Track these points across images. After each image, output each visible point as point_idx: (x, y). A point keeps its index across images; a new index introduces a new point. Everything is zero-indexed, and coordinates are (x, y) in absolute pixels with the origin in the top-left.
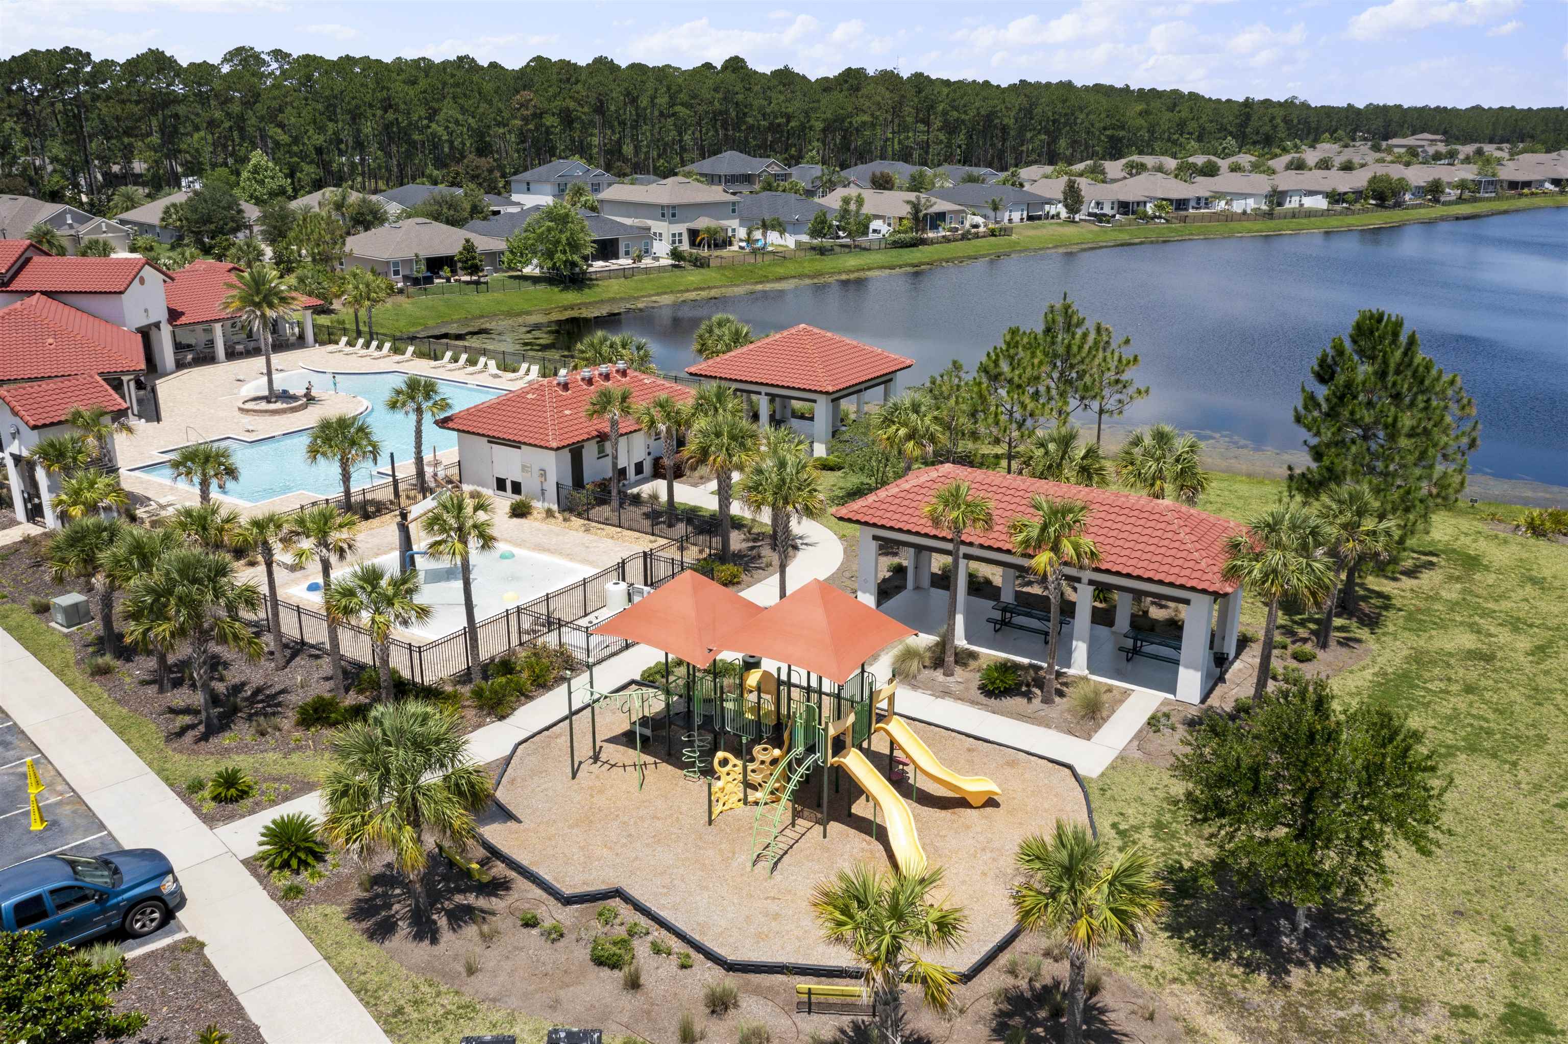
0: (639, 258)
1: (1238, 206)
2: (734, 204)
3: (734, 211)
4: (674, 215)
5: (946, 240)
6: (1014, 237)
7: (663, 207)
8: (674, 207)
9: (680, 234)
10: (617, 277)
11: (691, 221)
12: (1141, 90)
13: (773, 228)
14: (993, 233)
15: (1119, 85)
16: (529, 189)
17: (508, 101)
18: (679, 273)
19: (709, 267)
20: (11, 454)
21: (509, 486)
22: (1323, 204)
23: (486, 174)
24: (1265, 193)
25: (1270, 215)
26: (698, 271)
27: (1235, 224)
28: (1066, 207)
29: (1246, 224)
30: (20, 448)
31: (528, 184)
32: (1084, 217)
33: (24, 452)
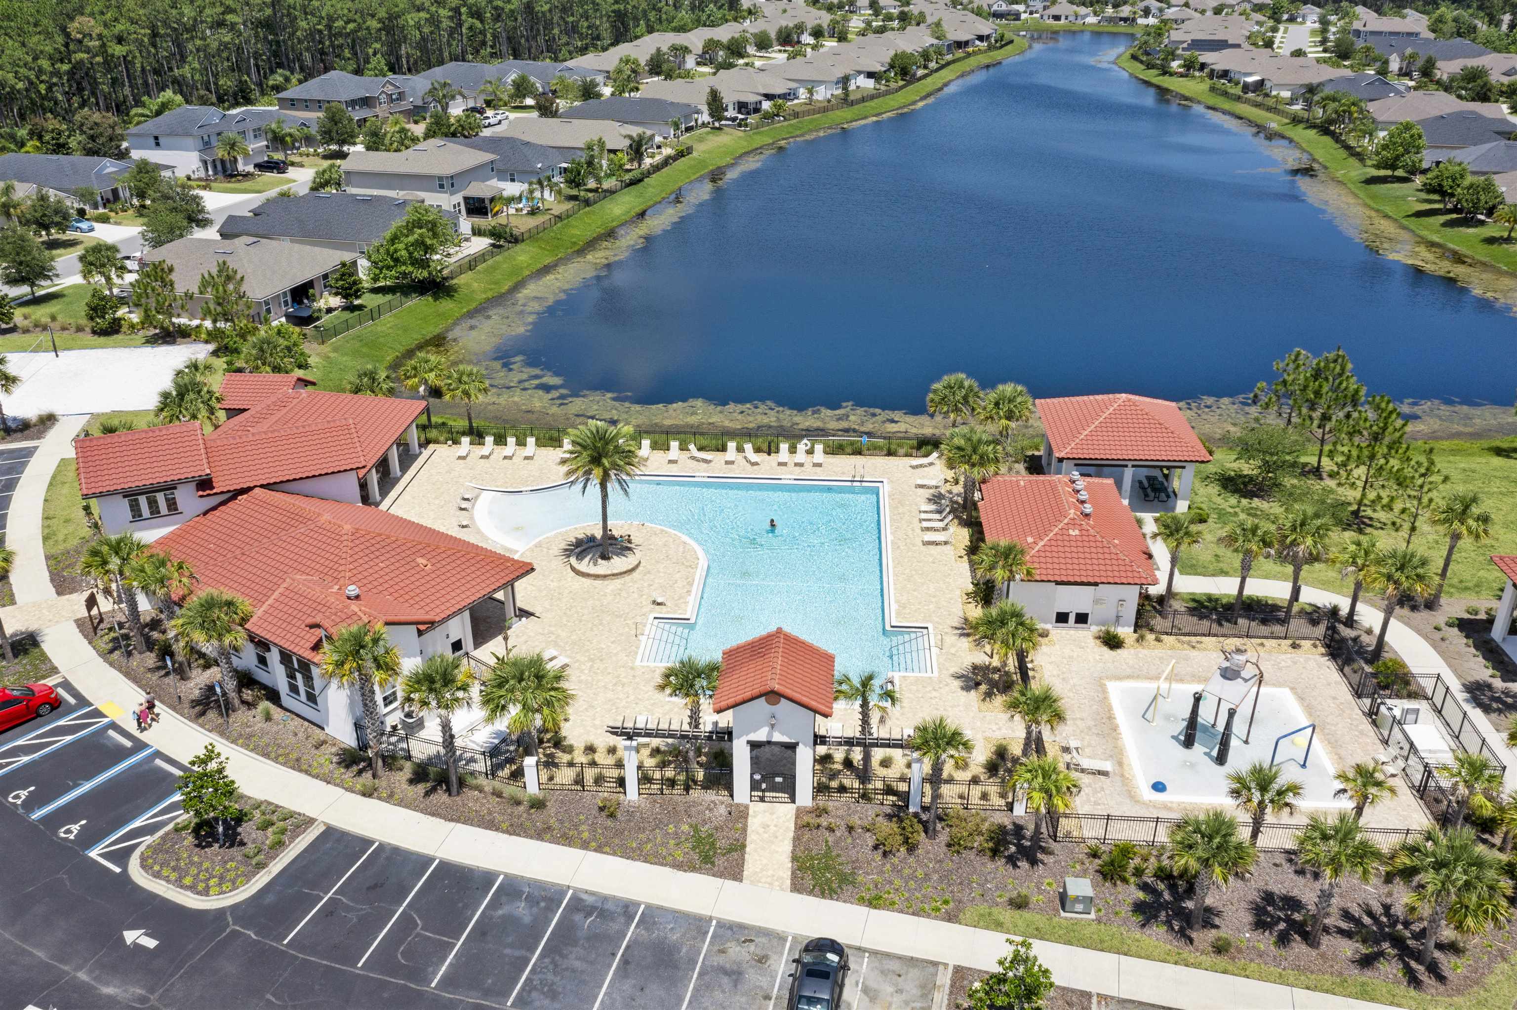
0: (460, 245)
1: (820, 94)
2: (492, 162)
3: (493, 170)
4: (453, 185)
5: (655, 169)
6: (695, 154)
7: (440, 178)
8: (452, 177)
9: (459, 204)
10: (463, 272)
11: (467, 189)
14: (682, 154)
16: (158, 144)
17: (64, 30)
18: (506, 254)
19: (523, 241)
20: (748, 742)
21: (1072, 618)
22: (870, 84)
23: (110, 131)
24: (835, 80)
25: (846, 101)
26: (519, 247)
27: (831, 114)
28: (711, 115)
29: (838, 113)
30: (770, 734)
31: (156, 138)
32: (723, 122)
33: (778, 737)
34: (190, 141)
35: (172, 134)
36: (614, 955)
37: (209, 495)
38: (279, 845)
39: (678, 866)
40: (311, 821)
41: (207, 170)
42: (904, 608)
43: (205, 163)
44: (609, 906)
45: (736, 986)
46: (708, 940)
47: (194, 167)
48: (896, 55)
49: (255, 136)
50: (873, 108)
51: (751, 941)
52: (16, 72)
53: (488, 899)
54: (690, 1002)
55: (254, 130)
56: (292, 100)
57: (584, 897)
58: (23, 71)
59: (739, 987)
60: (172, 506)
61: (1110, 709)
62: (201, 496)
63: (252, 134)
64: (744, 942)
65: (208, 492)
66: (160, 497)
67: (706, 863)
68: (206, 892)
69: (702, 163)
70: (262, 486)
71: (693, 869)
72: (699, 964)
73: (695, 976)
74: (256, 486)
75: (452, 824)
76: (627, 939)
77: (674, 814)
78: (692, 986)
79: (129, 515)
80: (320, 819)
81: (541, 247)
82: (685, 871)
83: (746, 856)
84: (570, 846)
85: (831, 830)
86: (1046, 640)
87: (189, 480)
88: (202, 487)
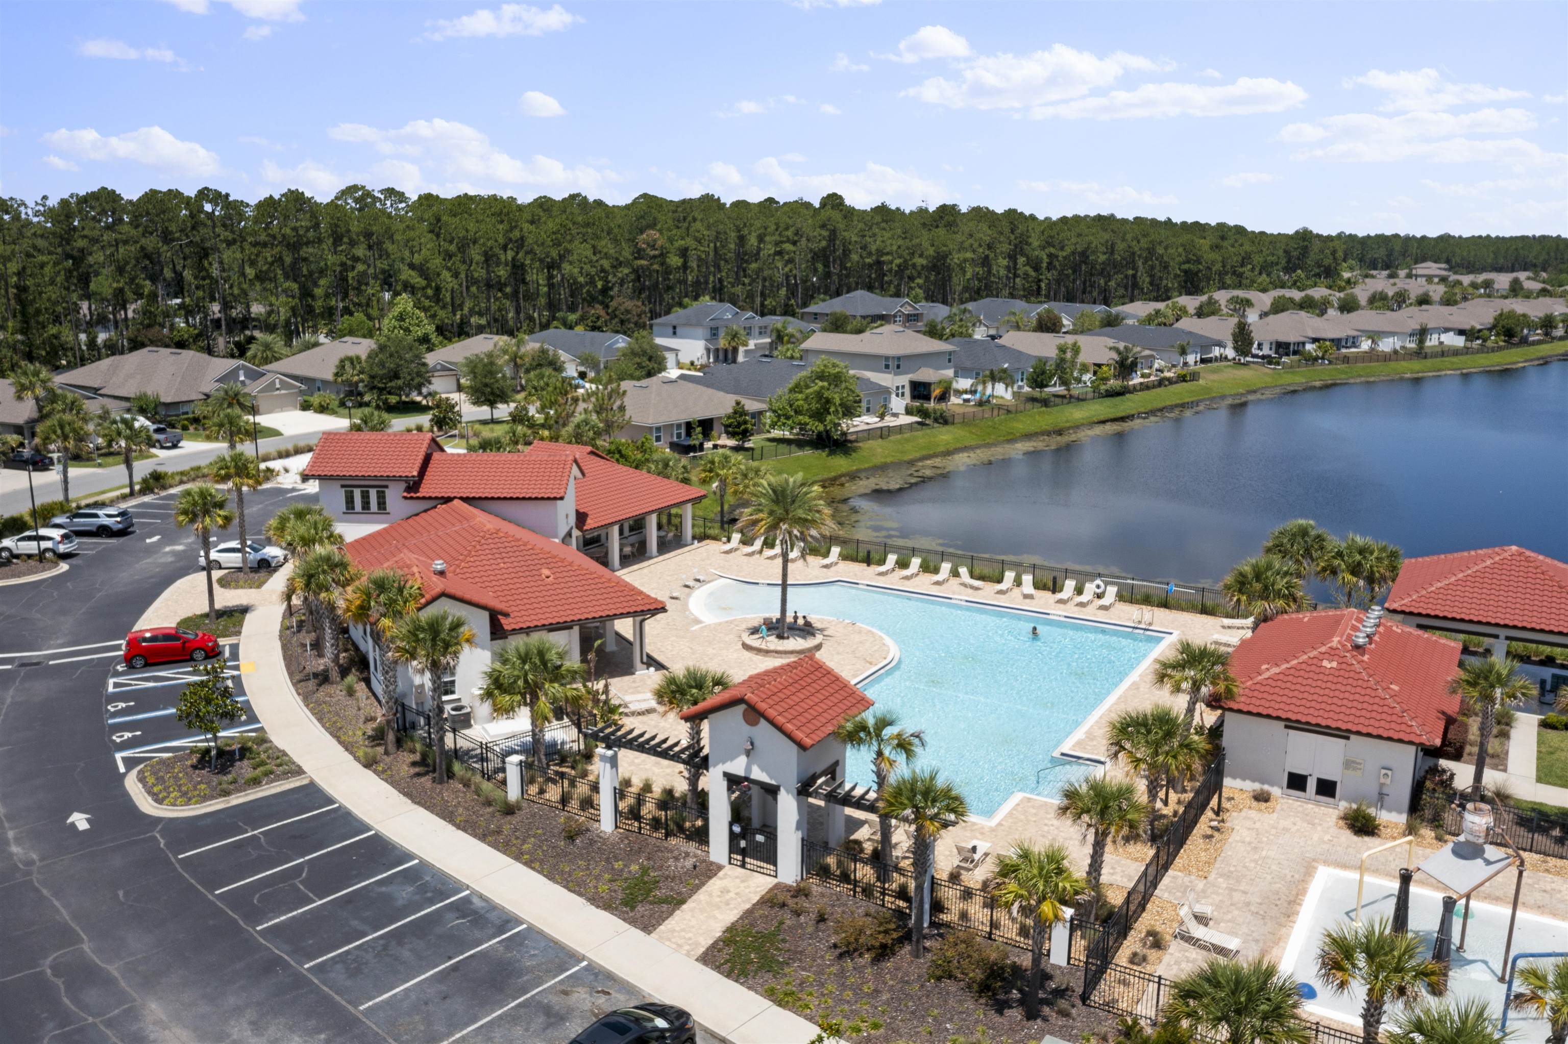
0: (882, 417)
1: (1387, 345)
2: (950, 353)
3: (950, 361)
4: (898, 367)
5: (1145, 387)
6: (1201, 382)
7: (887, 358)
8: (899, 358)
9: (903, 387)
10: (874, 438)
11: (913, 372)
12: (1184, 224)
13: (1000, 380)
14: (1182, 379)
15: (1162, 218)
16: (675, 333)
17: (632, 240)
18: (928, 431)
19: (953, 423)
20: (726, 775)
21: (1312, 785)
22: (1459, 341)
23: (636, 318)
24: (1409, 331)
25: (1420, 353)
26: (945, 429)
27: (1393, 364)
28: (1236, 349)
29: (1404, 364)
30: (748, 768)
31: (674, 328)
32: (1249, 359)
33: (758, 774)
34: (700, 331)
35: (688, 324)
36: (450, 958)
37: (411, 498)
38: (255, 782)
39: (596, 900)
40: (300, 771)
41: (709, 358)
42: (1092, 740)
43: (708, 350)
44: (492, 916)
45: (544, 1029)
46: (562, 977)
47: (699, 355)
48: (1501, 315)
49: (760, 333)
50: (1453, 363)
51: (609, 993)
52: (582, 268)
53: (385, 875)
54: (482, 1026)
55: (760, 328)
56: (816, 314)
57: (475, 900)
58: (587, 267)
59: (549, 1031)
60: (382, 505)
61: (1302, 892)
62: (405, 498)
63: (757, 330)
64: (598, 992)
65: (412, 495)
66: (373, 494)
67: (626, 905)
68: (159, 801)
69: (1208, 390)
70: (461, 498)
71: (607, 906)
72: (529, 995)
73: (513, 1004)
74: (455, 498)
75: (416, 806)
76: (479, 949)
77: (633, 853)
78: (499, 1012)
79: (343, 507)
80: (309, 773)
81: (971, 432)
82: (598, 907)
83: (678, 912)
84: (505, 853)
85: (797, 913)
86: (1263, 805)
87: (399, 479)
88: (409, 489)
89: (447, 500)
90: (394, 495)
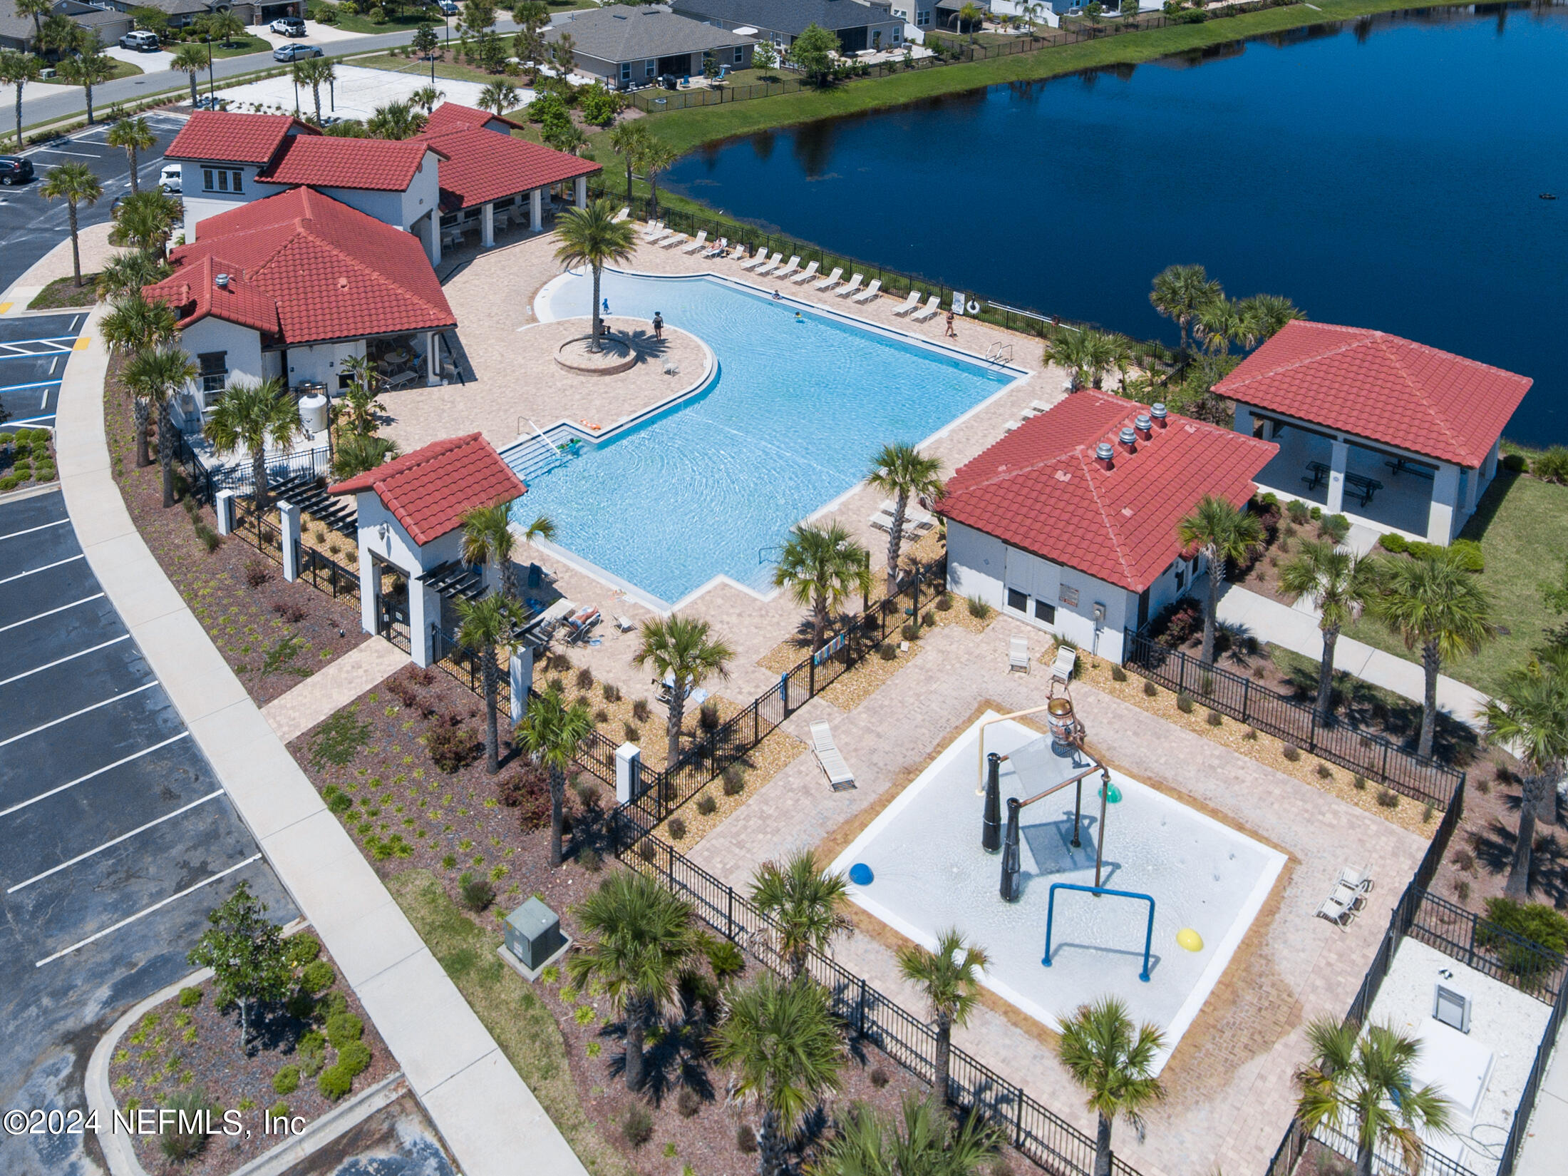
0: (890, 48)
5: (1233, 11)
20: (371, 551)
21: (1031, 605)
30: (387, 550)
33: (394, 557)
37: (265, 182)
38: (13, 486)
40: (55, 477)
44: (132, 668)
46: (153, 748)
57: (126, 648)
60: (238, 186)
62: (259, 181)
65: (266, 179)
66: (230, 174)
67: (259, 674)
70: (308, 185)
74: (303, 185)
79: (203, 184)
80: (62, 481)
83: (299, 686)
84: (182, 595)
86: (976, 621)
87: (253, 164)
88: (261, 174)
89: (297, 186)
90: (249, 176)
